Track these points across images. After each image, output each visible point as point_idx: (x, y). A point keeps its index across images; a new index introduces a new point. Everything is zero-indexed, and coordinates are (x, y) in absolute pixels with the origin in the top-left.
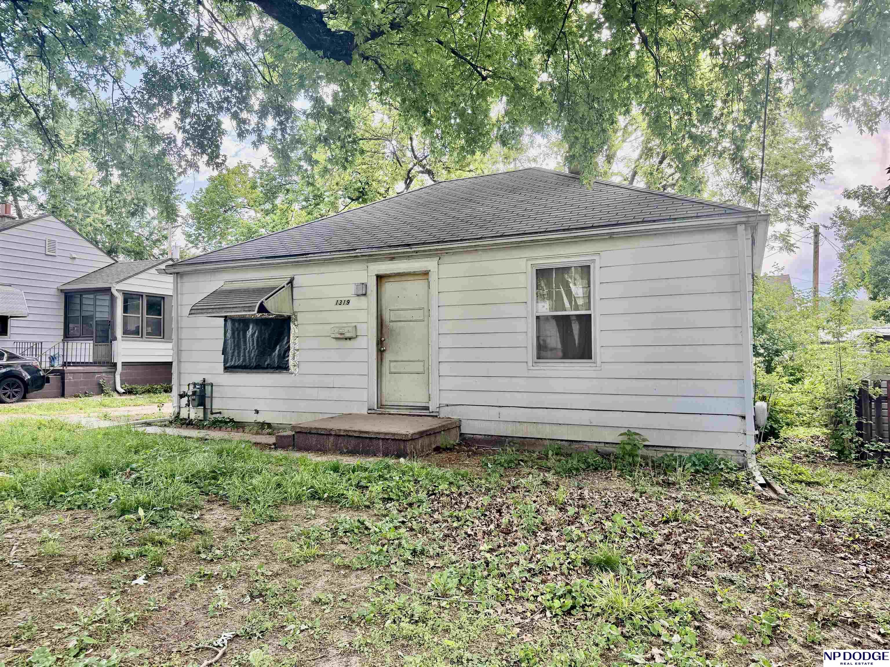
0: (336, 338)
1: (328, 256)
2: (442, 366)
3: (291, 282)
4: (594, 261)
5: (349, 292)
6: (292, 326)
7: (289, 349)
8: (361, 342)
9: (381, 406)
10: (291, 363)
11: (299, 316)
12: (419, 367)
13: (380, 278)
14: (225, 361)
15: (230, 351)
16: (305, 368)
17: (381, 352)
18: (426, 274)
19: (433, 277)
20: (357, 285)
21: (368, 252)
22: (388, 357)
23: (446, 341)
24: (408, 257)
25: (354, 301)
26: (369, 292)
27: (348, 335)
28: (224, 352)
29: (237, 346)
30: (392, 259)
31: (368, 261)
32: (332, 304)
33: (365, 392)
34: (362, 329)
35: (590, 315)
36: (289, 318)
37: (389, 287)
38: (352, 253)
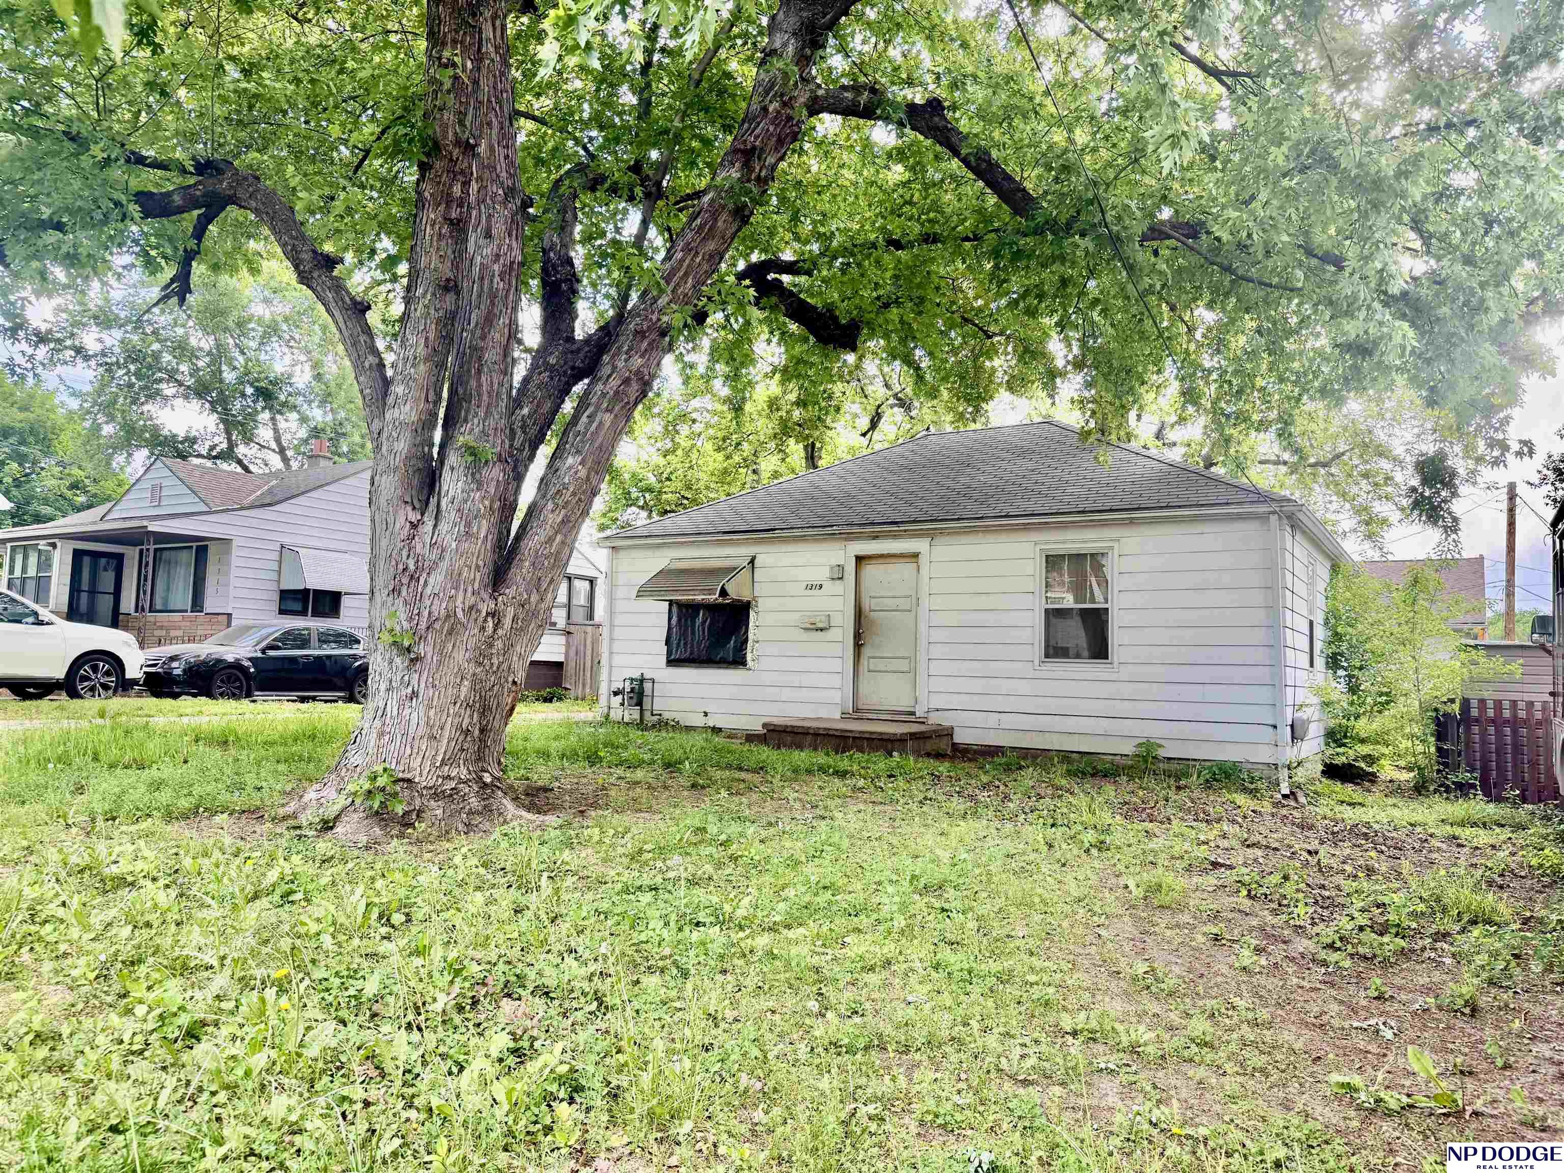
0: (806, 629)
1: (797, 533)
2: (933, 664)
3: (752, 562)
4: (1112, 548)
5: (821, 574)
6: (752, 614)
7: (746, 640)
8: (835, 634)
9: (856, 710)
10: (749, 657)
11: (760, 600)
12: (904, 665)
13: (859, 559)
14: (669, 653)
15: (675, 643)
16: (765, 663)
17: (858, 646)
18: (916, 555)
19: (923, 560)
20: (832, 568)
21: (848, 529)
22: (867, 652)
23: (937, 635)
24: (895, 536)
25: (827, 585)
26: (846, 576)
27: (820, 625)
28: (668, 642)
29: (683, 635)
30: (875, 538)
31: (846, 539)
32: (800, 589)
33: (839, 693)
34: (837, 620)
35: (1106, 610)
36: (749, 603)
37: (870, 571)
38: (829, 530)
